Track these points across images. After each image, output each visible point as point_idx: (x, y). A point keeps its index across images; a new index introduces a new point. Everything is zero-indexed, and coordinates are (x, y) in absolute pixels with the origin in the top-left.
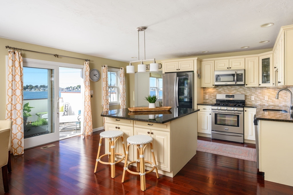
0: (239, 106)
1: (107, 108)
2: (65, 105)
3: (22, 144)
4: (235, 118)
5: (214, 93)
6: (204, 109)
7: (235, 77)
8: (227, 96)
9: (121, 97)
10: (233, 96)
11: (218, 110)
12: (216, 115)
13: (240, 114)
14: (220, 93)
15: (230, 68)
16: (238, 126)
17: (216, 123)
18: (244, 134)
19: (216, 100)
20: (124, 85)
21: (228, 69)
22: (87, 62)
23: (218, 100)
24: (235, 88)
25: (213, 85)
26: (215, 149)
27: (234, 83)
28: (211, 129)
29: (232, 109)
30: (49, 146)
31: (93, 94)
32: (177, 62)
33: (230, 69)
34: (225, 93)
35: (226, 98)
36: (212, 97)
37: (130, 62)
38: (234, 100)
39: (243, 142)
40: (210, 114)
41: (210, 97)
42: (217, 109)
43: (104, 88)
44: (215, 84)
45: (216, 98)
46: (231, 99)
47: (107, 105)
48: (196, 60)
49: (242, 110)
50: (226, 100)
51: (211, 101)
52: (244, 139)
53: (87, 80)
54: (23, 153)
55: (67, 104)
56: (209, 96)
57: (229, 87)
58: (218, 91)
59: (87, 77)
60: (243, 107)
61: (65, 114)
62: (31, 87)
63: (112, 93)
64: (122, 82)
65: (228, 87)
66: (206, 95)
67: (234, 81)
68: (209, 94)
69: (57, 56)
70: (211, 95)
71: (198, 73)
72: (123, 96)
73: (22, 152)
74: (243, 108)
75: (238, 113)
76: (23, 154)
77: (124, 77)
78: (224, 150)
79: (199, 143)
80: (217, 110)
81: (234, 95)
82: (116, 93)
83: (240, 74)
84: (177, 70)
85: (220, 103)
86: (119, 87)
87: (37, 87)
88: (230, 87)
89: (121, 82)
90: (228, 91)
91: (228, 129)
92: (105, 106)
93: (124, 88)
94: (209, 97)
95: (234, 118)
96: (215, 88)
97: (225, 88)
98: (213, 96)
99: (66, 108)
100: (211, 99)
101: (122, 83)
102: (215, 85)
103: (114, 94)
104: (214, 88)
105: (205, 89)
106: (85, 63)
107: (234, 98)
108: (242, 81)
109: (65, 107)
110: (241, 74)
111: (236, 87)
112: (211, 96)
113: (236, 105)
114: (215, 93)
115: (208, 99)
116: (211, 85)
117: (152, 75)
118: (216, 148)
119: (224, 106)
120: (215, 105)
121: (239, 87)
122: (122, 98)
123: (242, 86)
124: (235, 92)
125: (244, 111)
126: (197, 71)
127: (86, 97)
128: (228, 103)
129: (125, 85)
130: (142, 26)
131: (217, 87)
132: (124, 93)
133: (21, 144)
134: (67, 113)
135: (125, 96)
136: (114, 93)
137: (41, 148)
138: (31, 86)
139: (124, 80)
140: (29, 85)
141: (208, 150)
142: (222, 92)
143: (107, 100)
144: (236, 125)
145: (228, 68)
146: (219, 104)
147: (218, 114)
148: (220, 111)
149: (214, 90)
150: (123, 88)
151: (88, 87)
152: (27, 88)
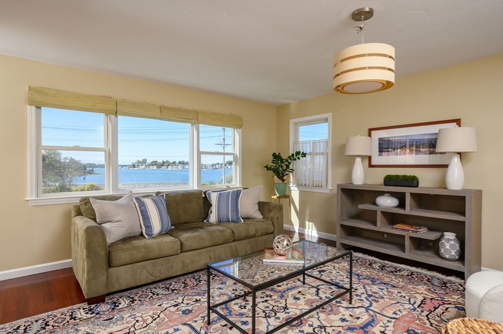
62: (168, 164)
87: (174, 163)
138: (167, 162)
140: (165, 161)
152: (163, 165)
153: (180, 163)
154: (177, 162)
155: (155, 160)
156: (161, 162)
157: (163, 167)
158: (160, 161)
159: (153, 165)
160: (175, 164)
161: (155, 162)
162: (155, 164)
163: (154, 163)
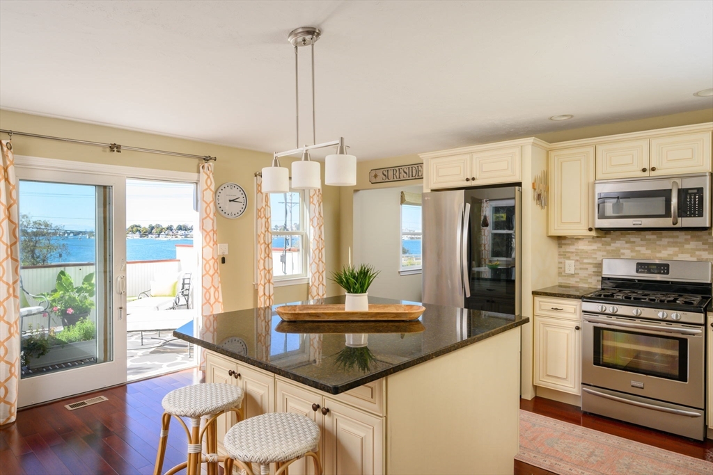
0: (688, 307)
1: (267, 294)
2: (184, 280)
3: (8, 395)
4: (672, 348)
5: (594, 256)
6: (557, 309)
7: (674, 201)
8: (641, 267)
9: (312, 261)
10: (664, 268)
11: (605, 317)
12: (598, 332)
13: (690, 334)
14: (616, 255)
15: (653, 169)
16: (682, 377)
17: (598, 361)
18: (705, 410)
19: (600, 279)
20: (320, 228)
21: (646, 174)
22: (206, 165)
23: (609, 279)
24: (671, 240)
25: (590, 230)
26: (587, 462)
27: (667, 222)
28: (579, 380)
29: (660, 314)
30: (89, 402)
31: (226, 253)
32: (468, 157)
33: (653, 174)
34: (634, 254)
35: (637, 271)
36: (587, 269)
37: (275, 155)
38: (668, 282)
39: (702, 439)
40: (578, 328)
41: (581, 269)
42: (602, 314)
43: (259, 236)
44: (597, 226)
45: (601, 272)
46: (658, 277)
47: (267, 285)
48: (530, 147)
49: (702, 321)
50: (639, 280)
51: (584, 280)
52: (706, 427)
53: (208, 216)
54: (13, 419)
55: (188, 276)
56: (578, 263)
57: (649, 235)
58: (608, 248)
59: (208, 205)
60: (705, 312)
61: (180, 304)
62: (159, 230)
63: (290, 250)
64: (315, 220)
65: (647, 237)
66: (567, 262)
67: (667, 214)
68: (578, 258)
69: (115, 149)
70: (585, 261)
71: (538, 191)
72: (317, 260)
73: (9, 419)
74: (702, 315)
75: (684, 333)
76: (14, 422)
77: (319, 205)
78: (625, 470)
79: (534, 425)
80: (601, 316)
81: (667, 266)
82: (298, 250)
83: (690, 191)
84: (467, 180)
85: (615, 290)
86: (308, 233)
87: (170, 228)
88: (654, 237)
89: (311, 220)
90: (644, 248)
91: (642, 386)
92: (263, 288)
93: (320, 237)
94: (575, 269)
95: (667, 348)
96: (597, 237)
97: (635, 238)
98: (589, 263)
99: (186, 287)
100: (583, 274)
101: (315, 224)
102: (597, 229)
103: (295, 254)
104: (593, 237)
105: (563, 242)
106: (201, 167)
107: (668, 273)
108: (701, 215)
109: (184, 284)
110: (696, 191)
111: (677, 237)
112: (585, 266)
113: (676, 299)
114: (599, 256)
115: (572, 276)
116: (581, 230)
117: (407, 198)
118: (591, 454)
119: (627, 301)
120: (596, 298)
121: (689, 237)
122: (314, 266)
123: (699, 233)
124: (671, 253)
125: (705, 325)
126: (533, 184)
127: (207, 262)
128: (646, 292)
129: (323, 227)
130: (303, 25)
131: (606, 234)
132: (320, 251)
133: (5, 396)
134: (187, 302)
135: (324, 260)
136: (294, 251)
137: (67, 407)
138: (158, 226)
139: (320, 213)
140: (154, 225)
141: (561, 460)
142: (623, 254)
143: (269, 272)
144: (676, 372)
145: (644, 170)
146: (612, 295)
147: (605, 331)
148: (613, 320)
149: (595, 246)
150: (317, 238)
151: (211, 234)
152: (150, 233)
153: (180, 228)
154: (175, 227)
155: (137, 224)
156: (147, 227)
157: (150, 236)
158: (145, 225)
159: (133, 233)
160: (171, 230)
161: (136, 226)
162: (137, 230)
163: (135, 229)
